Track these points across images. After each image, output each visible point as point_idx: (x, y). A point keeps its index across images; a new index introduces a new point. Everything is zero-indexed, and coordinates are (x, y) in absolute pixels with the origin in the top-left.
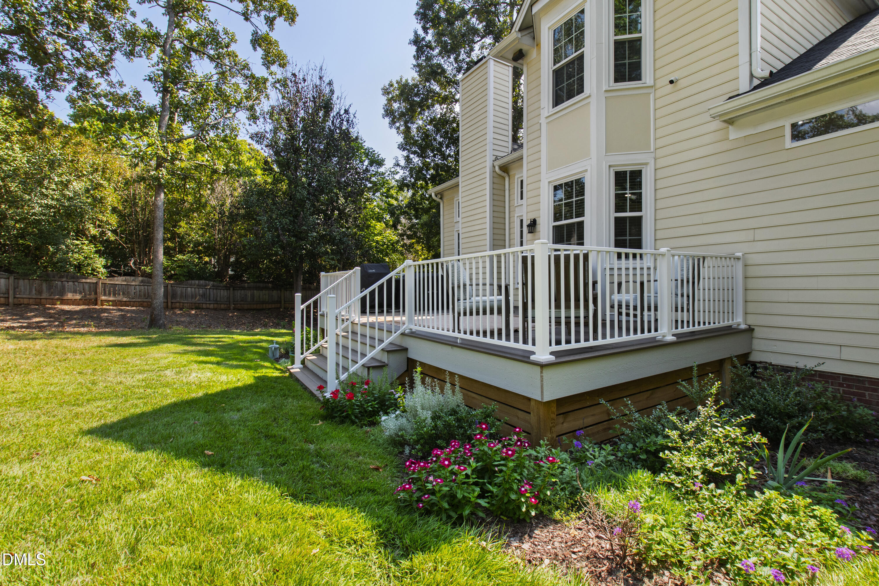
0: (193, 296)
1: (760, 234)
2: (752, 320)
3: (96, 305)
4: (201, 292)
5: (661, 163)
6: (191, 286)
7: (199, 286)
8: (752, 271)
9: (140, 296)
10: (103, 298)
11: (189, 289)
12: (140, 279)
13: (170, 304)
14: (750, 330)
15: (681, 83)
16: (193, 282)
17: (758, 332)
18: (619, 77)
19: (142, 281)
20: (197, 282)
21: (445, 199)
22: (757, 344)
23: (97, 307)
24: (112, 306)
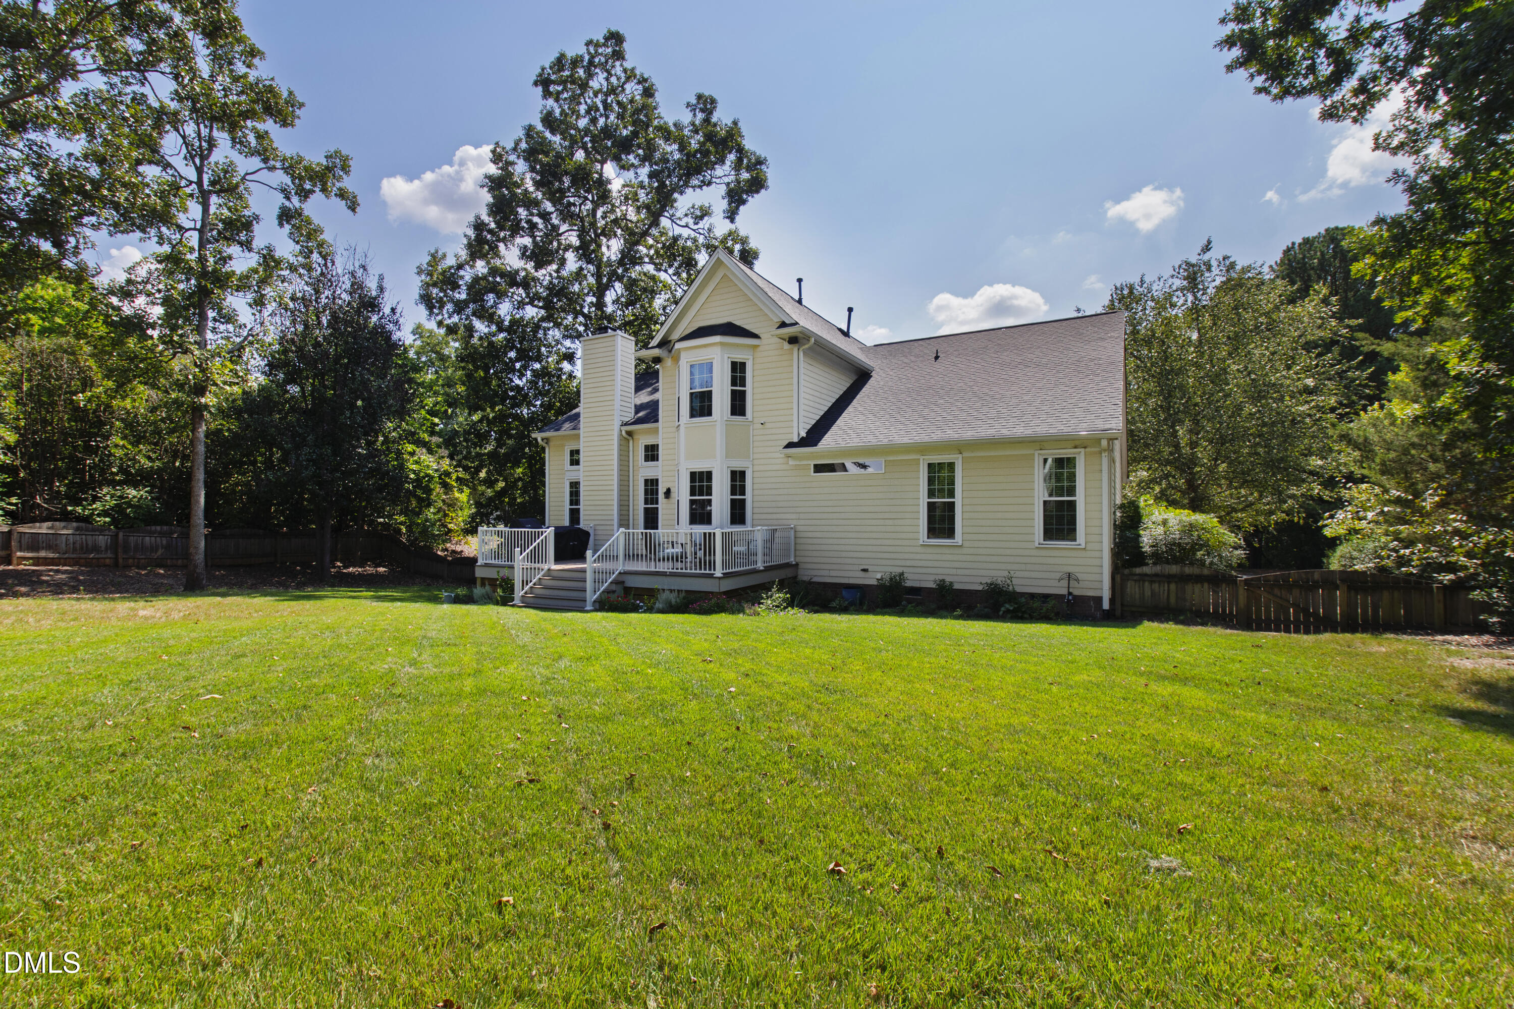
0: (154, 549)
1: (802, 516)
2: (798, 559)
3: (10, 564)
4: (164, 542)
5: (756, 468)
6: (151, 534)
7: (162, 534)
8: (799, 535)
9: (75, 550)
10: (19, 554)
11: (147, 539)
12: (75, 524)
13: (121, 561)
14: (797, 564)
15: (767, 425)
16: (153, 528)
17: (801, 566)
18: (733, 413)
19: (77, 529)
20: (158, 528)
21: (551, 444)
22: (800, 572)
23: (11, 567)
24: (34, 565)
